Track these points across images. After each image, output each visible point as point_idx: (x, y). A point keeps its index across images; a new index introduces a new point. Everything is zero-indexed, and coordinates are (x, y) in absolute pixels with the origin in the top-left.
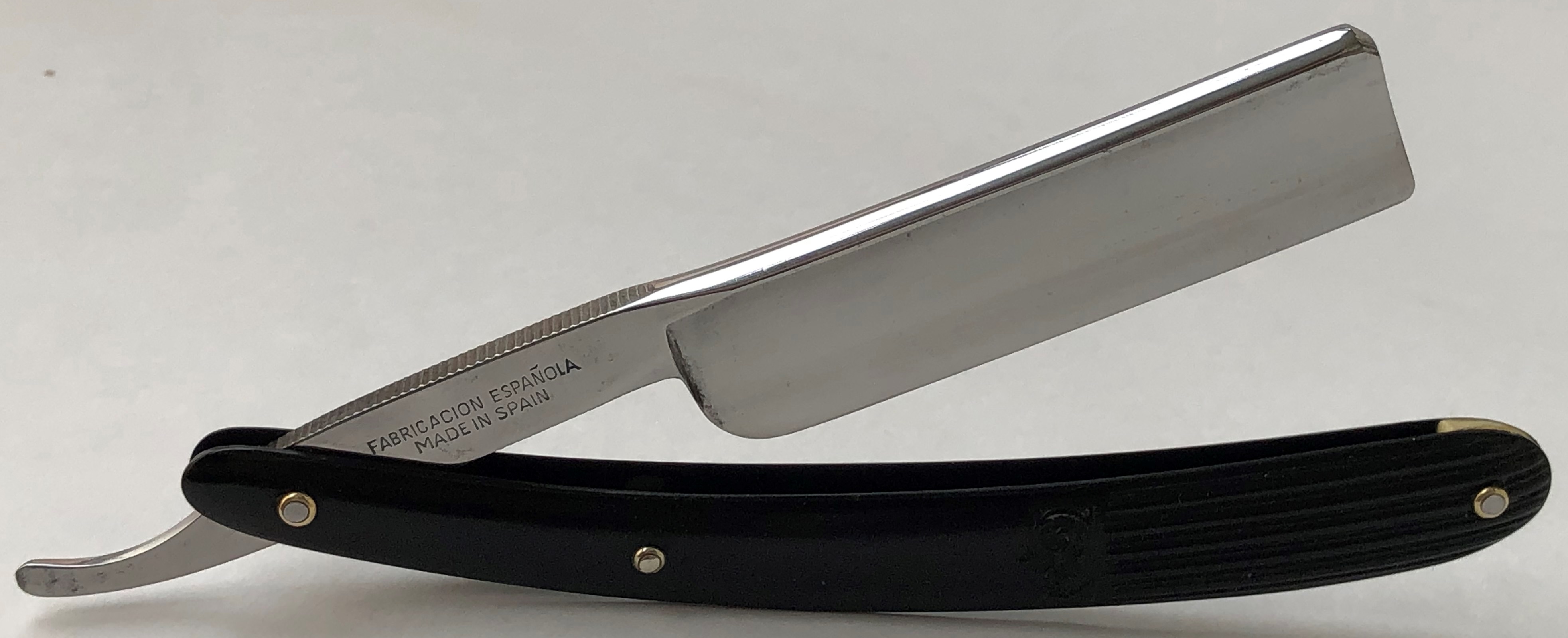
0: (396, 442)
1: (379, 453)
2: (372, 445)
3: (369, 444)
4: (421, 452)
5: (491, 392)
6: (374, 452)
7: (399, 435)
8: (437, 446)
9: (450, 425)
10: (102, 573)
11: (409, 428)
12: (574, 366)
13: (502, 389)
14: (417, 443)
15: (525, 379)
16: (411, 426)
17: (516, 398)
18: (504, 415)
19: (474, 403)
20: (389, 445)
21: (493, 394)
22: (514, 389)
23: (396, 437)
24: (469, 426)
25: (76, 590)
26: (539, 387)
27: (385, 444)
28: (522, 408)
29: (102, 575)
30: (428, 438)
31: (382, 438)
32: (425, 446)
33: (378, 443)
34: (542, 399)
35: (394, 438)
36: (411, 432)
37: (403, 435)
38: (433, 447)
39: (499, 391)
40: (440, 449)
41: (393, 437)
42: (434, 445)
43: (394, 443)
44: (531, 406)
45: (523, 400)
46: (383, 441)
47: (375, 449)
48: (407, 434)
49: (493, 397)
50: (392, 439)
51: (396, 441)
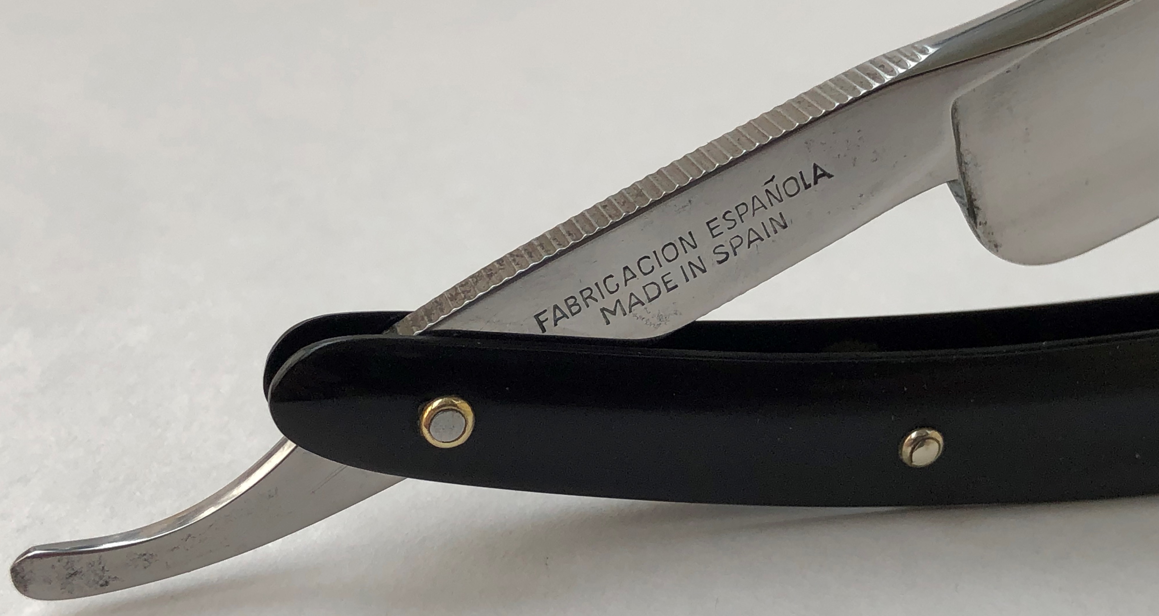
0: (574, 312)
1: (551, 331)
2: (542, 318)
3: (537, 316)
4: (608, 323)
5: (708, 223)
6: (544, 330)
7: (580, 300)
8: (630, 312)
9: (649, 278)
10: (145, 555)
11: (594, 289)
12: (824, 174)
13: (724, 217)
14: (603, 310)
15: (755, 199)
16: (596, 284)
17: (741, 229)
18: (725, 256)
19: (683, 241)
20: (565, 316)
21: (712, 225)
22: (740, 216)
23: (575, 304)
24: (676, 278)
25: (107, 583)
26: (773, 212)
27: (559, 314)
28: (750, 242)
29: (145, 557)
30: (618, 301)
31: (556, 307)
32: (614, 313)
33: (550, 315)
34: (778, 228)
35: (573, 305)
36: (596, 294)
37: (585, 300)
38: (625, 314)
39: (720, 221)
40: (635, 315)
41: (572, 302)
42: (627, 311)
43: (571, 312)
44: (762, 240)
45: (751, 232)
46: (557, 310)
47: (544, 324)
48: (590, 297)
49: (711, 230)
50: (569, 307)
51: (575, 309)
